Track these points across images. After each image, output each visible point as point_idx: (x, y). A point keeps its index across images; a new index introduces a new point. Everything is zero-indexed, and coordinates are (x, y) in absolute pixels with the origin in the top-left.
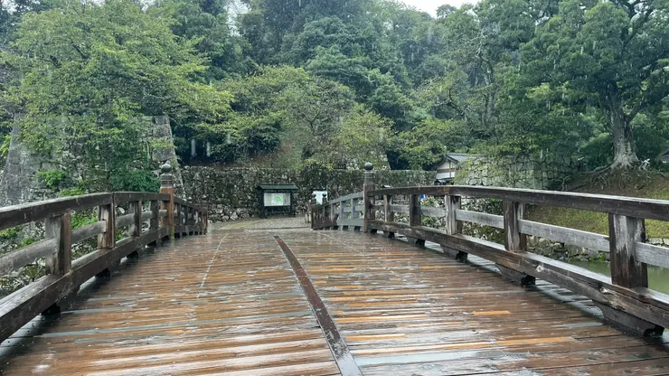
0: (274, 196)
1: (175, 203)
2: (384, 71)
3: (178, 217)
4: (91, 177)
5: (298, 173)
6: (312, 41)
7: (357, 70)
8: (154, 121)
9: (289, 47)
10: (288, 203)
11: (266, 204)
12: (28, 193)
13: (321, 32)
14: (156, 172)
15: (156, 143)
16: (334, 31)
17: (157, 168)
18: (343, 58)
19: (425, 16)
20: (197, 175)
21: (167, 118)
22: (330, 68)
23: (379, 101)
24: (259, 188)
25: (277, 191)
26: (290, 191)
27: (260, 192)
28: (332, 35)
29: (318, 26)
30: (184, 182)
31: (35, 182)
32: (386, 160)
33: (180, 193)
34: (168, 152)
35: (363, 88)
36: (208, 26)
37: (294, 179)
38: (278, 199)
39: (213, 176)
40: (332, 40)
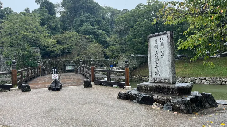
0: (69, 67)
1: (41, 69)
2: (103, 30)
3: (42, 72)
4: (19, 63)
5: (76, 60)
6: (82, 21)
7: (95, 31)
8: (35, 48)
9: (76, 22)
10: (73, 69)
11: (67, 69)
12: (3, 67)
13: (85, 18)
14: (36, 61)
15: (36, 54)
16: (89, 18)
17: (36, 60)
18: (91, 27)
19: (120, 11)
20: (47, 61)
21: (38, 48)
22: (87, 30)
23: (101, 39)
24: (64, 65)
25: (70, 65)
26: (74, 66)
27: (65, 66)
28: (88, 19)
29: (84, 17)
30: (43, 63)
31: (5, 64)
32: (103, 56)
33: (42, 66)
34: (39, 56)
35: (96, 36)
36: (50, 19)
37: (75, 62)
38: (70, 68)
39: (52, 62)
40: (88, 21)
